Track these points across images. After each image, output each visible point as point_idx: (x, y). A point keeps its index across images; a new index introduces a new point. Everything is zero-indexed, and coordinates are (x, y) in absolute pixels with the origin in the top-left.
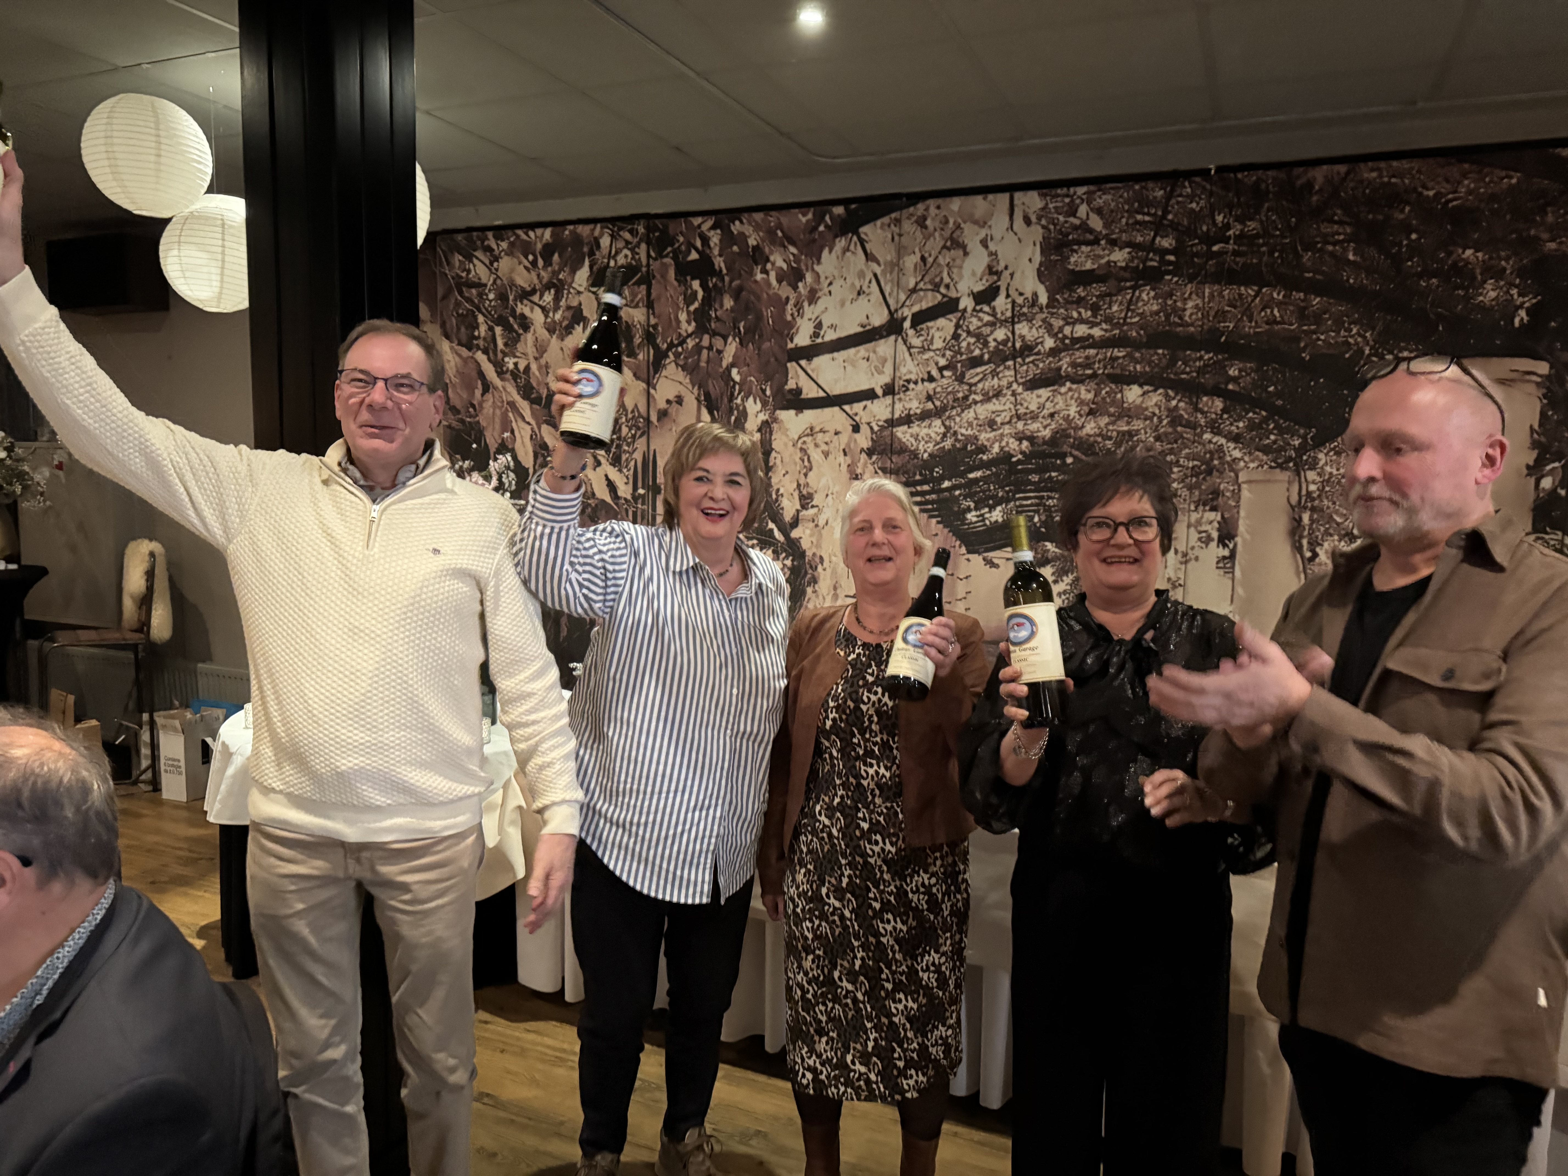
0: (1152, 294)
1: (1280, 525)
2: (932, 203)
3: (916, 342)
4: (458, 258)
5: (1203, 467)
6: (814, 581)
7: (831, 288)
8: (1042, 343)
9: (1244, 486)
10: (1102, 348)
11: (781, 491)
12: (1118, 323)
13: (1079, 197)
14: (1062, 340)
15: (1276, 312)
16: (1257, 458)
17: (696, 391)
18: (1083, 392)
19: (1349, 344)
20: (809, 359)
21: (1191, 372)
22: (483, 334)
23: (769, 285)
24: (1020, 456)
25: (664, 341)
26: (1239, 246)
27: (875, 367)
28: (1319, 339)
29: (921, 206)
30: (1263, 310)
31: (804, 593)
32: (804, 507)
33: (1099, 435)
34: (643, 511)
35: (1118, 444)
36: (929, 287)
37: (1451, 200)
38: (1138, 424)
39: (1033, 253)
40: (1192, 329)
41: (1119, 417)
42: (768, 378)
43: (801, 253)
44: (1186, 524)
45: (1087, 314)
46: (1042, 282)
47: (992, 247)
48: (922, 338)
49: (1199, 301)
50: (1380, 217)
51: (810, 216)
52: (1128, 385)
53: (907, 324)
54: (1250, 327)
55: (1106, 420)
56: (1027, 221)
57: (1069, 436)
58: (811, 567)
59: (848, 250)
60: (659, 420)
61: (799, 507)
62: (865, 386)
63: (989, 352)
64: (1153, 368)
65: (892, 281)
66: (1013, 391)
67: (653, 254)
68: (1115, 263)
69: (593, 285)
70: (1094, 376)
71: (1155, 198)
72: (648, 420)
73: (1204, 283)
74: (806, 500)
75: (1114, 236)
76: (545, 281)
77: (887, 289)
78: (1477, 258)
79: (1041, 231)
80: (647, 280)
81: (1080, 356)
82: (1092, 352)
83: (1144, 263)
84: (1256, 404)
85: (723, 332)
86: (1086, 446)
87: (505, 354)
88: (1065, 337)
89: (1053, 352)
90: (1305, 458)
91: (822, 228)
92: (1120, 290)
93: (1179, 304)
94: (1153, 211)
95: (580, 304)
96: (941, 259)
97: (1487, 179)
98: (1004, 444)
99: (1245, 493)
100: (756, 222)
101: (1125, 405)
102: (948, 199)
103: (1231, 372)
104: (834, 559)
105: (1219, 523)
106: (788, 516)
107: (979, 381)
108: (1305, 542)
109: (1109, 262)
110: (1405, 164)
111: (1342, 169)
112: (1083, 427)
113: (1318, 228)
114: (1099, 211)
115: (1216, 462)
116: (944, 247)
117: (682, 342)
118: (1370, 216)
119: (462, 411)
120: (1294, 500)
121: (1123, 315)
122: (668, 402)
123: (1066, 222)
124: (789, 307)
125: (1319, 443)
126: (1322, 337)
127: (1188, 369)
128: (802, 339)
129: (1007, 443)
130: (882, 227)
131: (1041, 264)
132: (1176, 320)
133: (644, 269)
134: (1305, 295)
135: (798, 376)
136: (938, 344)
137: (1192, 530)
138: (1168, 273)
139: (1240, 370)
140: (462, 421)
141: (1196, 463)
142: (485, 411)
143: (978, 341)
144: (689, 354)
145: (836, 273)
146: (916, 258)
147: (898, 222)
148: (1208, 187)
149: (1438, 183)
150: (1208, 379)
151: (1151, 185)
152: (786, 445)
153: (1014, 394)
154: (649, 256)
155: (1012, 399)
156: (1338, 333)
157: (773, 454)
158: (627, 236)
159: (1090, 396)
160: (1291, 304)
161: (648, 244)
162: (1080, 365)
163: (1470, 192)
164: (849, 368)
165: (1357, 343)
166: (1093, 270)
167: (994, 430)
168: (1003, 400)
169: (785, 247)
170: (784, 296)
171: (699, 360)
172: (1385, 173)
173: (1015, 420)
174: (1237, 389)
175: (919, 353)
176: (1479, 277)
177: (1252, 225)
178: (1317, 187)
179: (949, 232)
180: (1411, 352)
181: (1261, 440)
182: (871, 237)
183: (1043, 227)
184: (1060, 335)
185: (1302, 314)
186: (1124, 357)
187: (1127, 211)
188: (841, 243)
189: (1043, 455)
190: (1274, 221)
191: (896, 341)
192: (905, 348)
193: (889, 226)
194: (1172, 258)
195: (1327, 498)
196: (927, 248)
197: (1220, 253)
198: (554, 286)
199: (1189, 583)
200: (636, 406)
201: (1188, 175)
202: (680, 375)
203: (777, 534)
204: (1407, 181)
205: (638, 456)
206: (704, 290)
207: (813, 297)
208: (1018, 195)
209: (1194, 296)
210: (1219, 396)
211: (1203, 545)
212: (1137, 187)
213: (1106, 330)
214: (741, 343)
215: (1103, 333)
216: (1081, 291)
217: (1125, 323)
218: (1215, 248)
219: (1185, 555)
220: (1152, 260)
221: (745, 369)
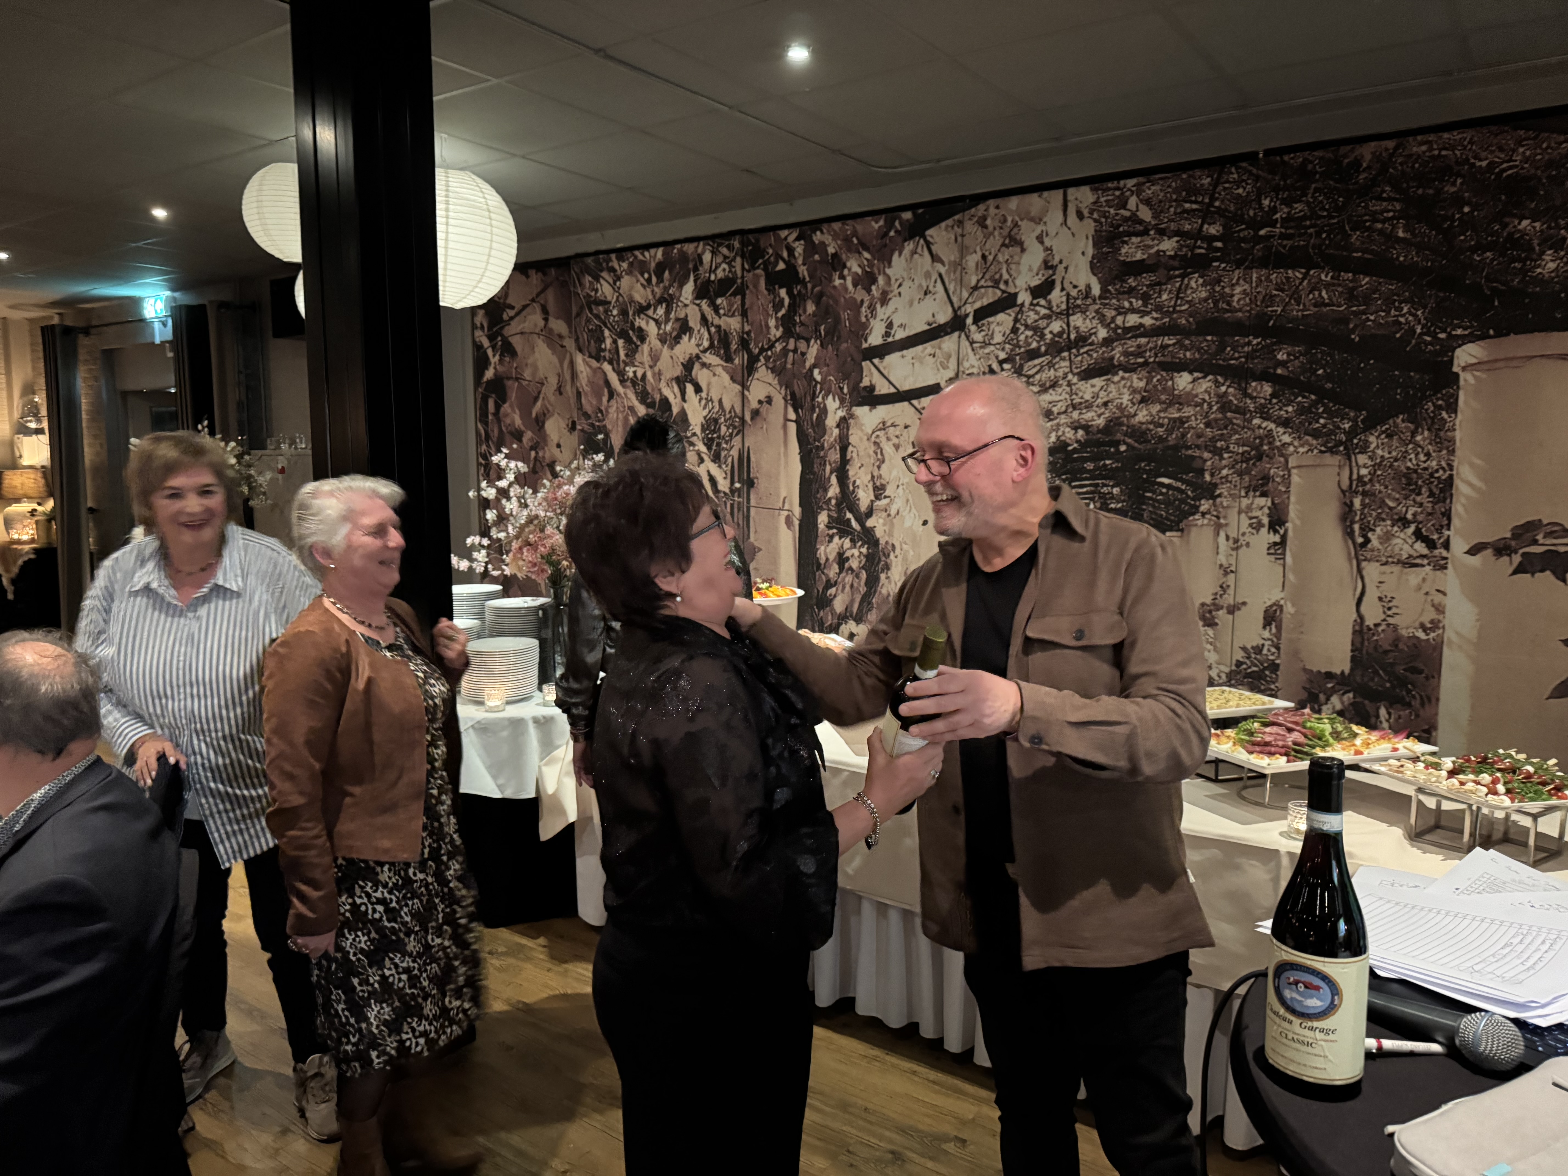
0: (1201, 281)
1: (1332, 510)
2: (992, 203)
3: (978, 337)
4: (588, 279)
5: (1253, 453)
6: (887, 567)
7: (901, 289)
8: (1095, 333)
9: (1294, 471)
10: (1153, 336)
11: (858, 483)
12: (1168, 311)
13: (1129, 190)
14: (1115, 330)
15: (1324, 293)
16: (1307, 443)
17: (783, 391)
18: (1135, 380)
19: (1400, 323)
20: (882, 357)
21: (1240, 357)
22: (608, 346)
23: (846, 289)
24: (1076, 445)
25: (756, 346)
26: (1286, 228)
27: (941, 363)
28: (1368, 320)
29: (981, 207)
30: (1310, 292)
31: (877, 579)
32: (878, 497)
33: (1150, 423)
34: (739, 503)
35: (1170, 431)
36: (990, 284)
37: (1505, 170)
38: (1188, 411)
39: (1086, 246)
40: (1240, 314)
41: (1170, 404)
42: (846, 377)
43: (874, 257)
44: (1236, 509)
45: (1138, 304)
46: (1095, 274)
47: (1048, 242)
48: (983, 333)
49: (1247, 287)
50: (1431, 192)
51: (881, 223)
52: (1179, 372)
53: (969, 320)
54: (1298, 311)
55: (1158, 407)
56: (1080, 216)
57: (1122, 424)
58: (884, 554)
59: (916, 253)
60: (752, 419)
61: (873, 498)
62: (931, 382)
63: (1045, 344)
64: (1202, 355)
65: (955, 280)
66: (1069, 381)
67: (746, 267)
68: (1164, 252)
69: (697, 298)
70: (1146, 364)
71: (1202, 185)
72: (742, 419)
73: (1252, 268)
74: (879, 491)
75: (1163, 226)
76: (658, 296)
77: (951, 288)
78: (1534, 228)
79: (1093, 224)
80: (741, 291)
81: (1132, 345)
82: (1143, 340)
83: (1192, 250)
84: (1305, 388)
85: (805, 335)
86: (1139, 434)
87: (626, 364)
88: (1118, 327)
89: (1107, 342)
90: (1355, 441)
91: (892, 233)
92: (1170, 278)
93: (1227, 290)
94: (1200, 199)
95: (687, 316)
96: (1000, 258)
97: (1545, 145)
98: (1060, 433)
99: (1295, 479)
100: (834, 231)
101: (1176, 392)
102: (1006, 199)
103: (1279, 357)
104: (905, 546)
105: (1269, 508)
106: (863, 506)
107: (1037, 373)
108: (1356, 527)
109: (1158, 251)
110: (1456, 135)
111: (1391, 144)
112: (1135, 415)
113: (1366, 207)
114: (1148, 202)
115: (1265, 447)
116: (1003, 245)
117: (772, 347)
118: (1420, 191)
119: (593, 416)
120: (1345, 484)
121: (1172, 303)
122: (760, 402)
123: (1117, 214)
124: (863, 309)
125: (1370, 425)
126: (1372, 318)
127: (1237, 355)
128: (875, 339)
129: (1064, 433)
130: (946, 229)
131: (1093, 257)
132: (1225, 306)
133: (739, 281)
134: (1354, 275)
135: (871, 374)
136: (998, 338)
137: (1243, 516)
138: (1216, 259)
139: (1289, 354)
140: (592, 425)
141: (1246, 448)
142: (610, 416)
143: (1035, 334)
144: (778, 357)
145: (905, 275)
146: (977, 257)
147: (960, 223)
148: (1255, 171)
149: (1492, 152)
150: (1257, 365)
151: (1198, 173)
152: (861, 439)
153: (1069, 384)
154: (743, 268)
155: (1068, 389)
156: (1388, 313)
157: (850, 448)
158: (725, 251)
159: (1142, 384)
160: (1339, 285)
161: (743, 257)
162: (1131, 354)
163: (1526, 160)
164: (917, 365)
165: (1408, 322)
166: (1144, 260)
167: (1051, 420)
168: (1059, 390)
169: (860, 253)
170: (859, 299)
171: (786, 362)
172: (1435, 146)
173: (1070, 410)
174: (1286, 374)
175: (981, 347)
176: (1537, 248)
177: (1299, 206)
178: (1365, 165)
179: (1007, 230)
180: (1465, 329)
181: (1310, 424)
182: (937, 239)
183: (1095, 221)
184: (1113, 326)
185: (1351, 296)
186: (1174, 345)
187: (1175, 201)
188: (909, 246)
189: (1099, 444)
190: (1321, 202)
191: (959, 337)
192: (967, 343)
193: (952, 227)
194: (1219, 244)
195: (1379, 482)
196: (987, 246)
197: (1268, 237)
198: (665, 300)
199: (1241, 569)
200: (733, 407)
201: (1234, 160)
202: (770, 377)
203: (854, 523)
204: (1457, 152)
205: (734, 453)
206: (790, 297)
207: (884, 300)
208: (1072, 192)
209: (1241, 282)
210: (1267, 381)
211: (1254, 531)
212: (1184, 176)
213: (1156, 319)
214: (822, 345)
215: (1153, 322)
216: (1132, 282)
217: (1175, 311)
218: (1262, 232)
219: (1236, 541)
220: (1200, 247)
221: (825, 369)
